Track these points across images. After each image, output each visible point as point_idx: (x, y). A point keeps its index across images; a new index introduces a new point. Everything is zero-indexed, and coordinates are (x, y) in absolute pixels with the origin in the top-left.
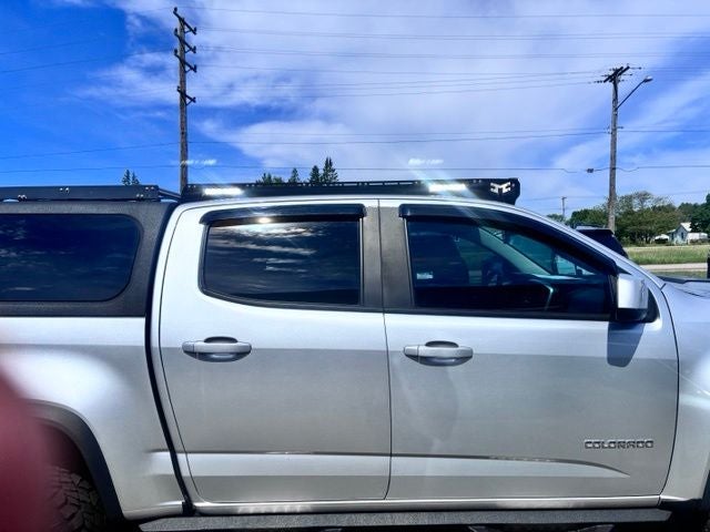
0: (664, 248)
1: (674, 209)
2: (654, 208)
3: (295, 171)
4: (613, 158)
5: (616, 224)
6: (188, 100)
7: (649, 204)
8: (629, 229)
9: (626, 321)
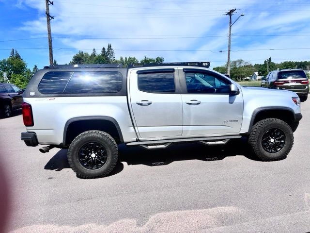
0: (247, 82)
1: (252, 67)
2: (245, 66)
3: (94, 50)
4: (229, 46)
5: (230, 73)
6: (50, 18)
7: (242, 65)
8: (235, 75)
9: (233, 94)
